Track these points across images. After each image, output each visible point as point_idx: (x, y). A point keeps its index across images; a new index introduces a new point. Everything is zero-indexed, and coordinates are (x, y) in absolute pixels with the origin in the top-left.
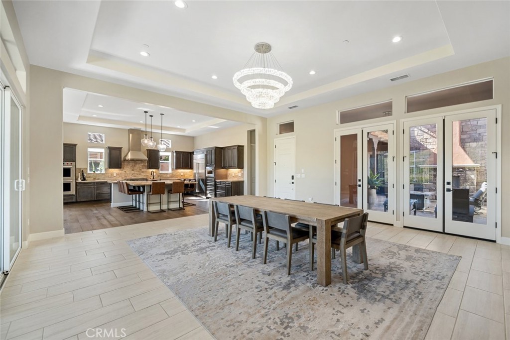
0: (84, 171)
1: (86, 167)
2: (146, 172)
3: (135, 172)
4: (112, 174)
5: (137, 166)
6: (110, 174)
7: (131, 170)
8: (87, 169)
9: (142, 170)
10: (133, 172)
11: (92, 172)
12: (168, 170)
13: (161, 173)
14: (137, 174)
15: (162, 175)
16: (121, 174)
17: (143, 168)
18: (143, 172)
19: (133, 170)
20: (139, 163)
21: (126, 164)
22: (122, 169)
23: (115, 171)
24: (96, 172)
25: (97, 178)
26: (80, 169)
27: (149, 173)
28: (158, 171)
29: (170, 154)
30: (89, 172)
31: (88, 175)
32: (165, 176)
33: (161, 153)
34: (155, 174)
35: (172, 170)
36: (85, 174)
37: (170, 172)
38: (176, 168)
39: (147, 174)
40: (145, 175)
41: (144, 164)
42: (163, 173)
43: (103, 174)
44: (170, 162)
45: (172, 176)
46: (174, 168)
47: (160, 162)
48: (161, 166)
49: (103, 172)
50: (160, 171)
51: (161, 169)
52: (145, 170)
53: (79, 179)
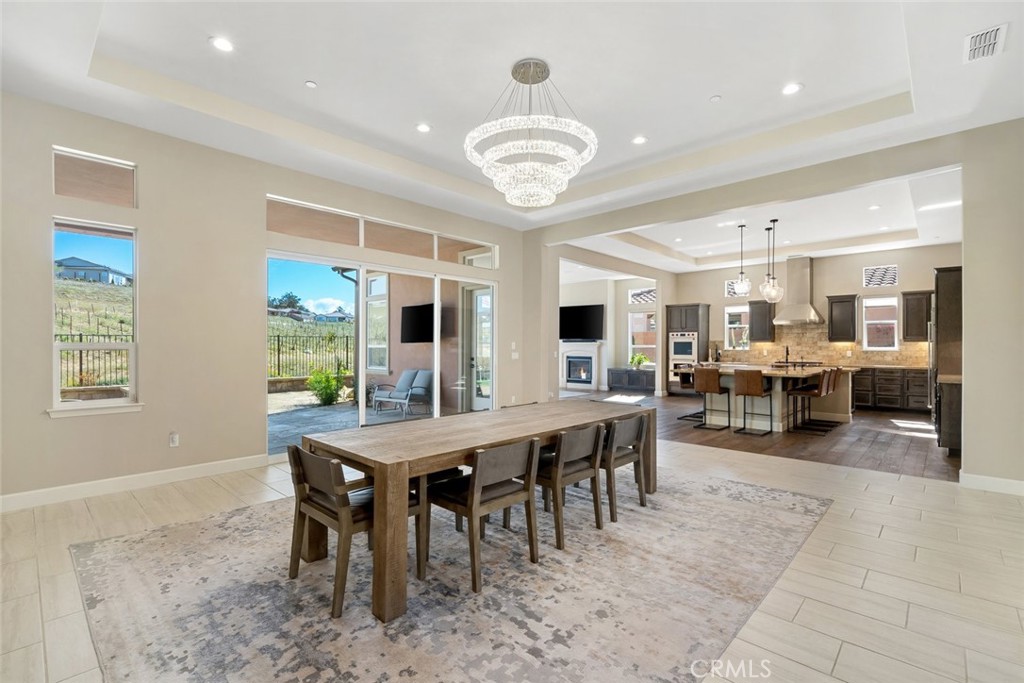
0: (720, 345)
1: (721, 339)
2: (827, 348)
4: (761, 353)
5: (808, 335)
6: (757, 352)
8: (723, 342)
9: (820, 344)
10: (799, 348)
11: (731, 348)
12: (893, 345)
13: (867, 352)
14: (808, 353)
15: (870, 355)
16: (776, 352)
17: (821, 340)
18: (820, 348)
19: (798, 344)
20: (812, 329)
21: (785, 331)
22: (777, 342)
23: (765, 347)
24: (737, 349)
25: (738, 358)
26: (714, 342)
27: (835, 349)
28: (858, 347)
29: (894, 301)
30: (727, 347)
31: (726, 353)
32: (877, 358)
33: (868, 302)
34: (849, 354)
35: (900, 344)
36: (720, 351)
37: (896, 348)
38: (904, 338)
39: (830, 353)
40: (824, 356)
41: (820, 331)
42: (872, 352)
43: (746, 352)
44: (897, 324)
45: (899, 358)
46: (901, 337)
47: (865, 323)
48: (869, 334)
49: (747, 348)
50: (865, 347)
51: (869, 342)
52: (826, 343)
53: (710, 359)
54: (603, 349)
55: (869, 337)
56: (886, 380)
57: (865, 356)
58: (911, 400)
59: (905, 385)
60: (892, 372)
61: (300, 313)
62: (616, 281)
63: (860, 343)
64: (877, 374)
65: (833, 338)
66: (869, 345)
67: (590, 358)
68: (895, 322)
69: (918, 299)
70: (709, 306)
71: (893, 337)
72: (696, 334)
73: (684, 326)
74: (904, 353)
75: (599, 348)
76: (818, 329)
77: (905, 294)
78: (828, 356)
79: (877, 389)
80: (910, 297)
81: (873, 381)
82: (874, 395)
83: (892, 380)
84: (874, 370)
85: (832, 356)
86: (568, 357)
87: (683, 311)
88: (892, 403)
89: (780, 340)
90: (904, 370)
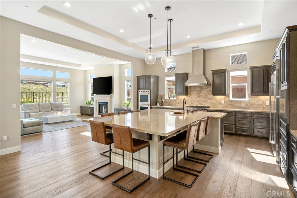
0: (163, 97)
2: (212, 99)
3: (201, 99)
4: (181, 101)
5: (203, 92)
6: (179, 101)
7: (197, 96)
8: (164, 95)
9: (209, 96)
10: (198, 99)
12: (244, 97)
13: (232, 101)
15: (233, 103)
17: (209, 94)
18: (209, 99)
19: (199, 97)
20: (205, 88)
21: (192, 89)
22: (188, 95)
23: (183, 97)
24: (171, 99)
25: (171, 103)
26: (161, 95)
27: (216, 100)
28: (227, 98)
29: (245, 73)
30: (167, 98)
31: (165, 101)
32: (237, 105)
33: (232, 74)
34: (223, 102)
35: (249, 97)
36: (163, 100)
37: (247, 99)
38: (251, 93)
39: (214, 102)
40: (211, 103)
41: (209, 89)
42: (235, 101)
43: (175, 100)
44: (247, 85)
45: (249, 105)
46: (250, 93)
47: (231, 85)
48: (233, 91)
49: (175, 99)
50: (231, 98)
51: (233, 95)
52: (211, 96)
53: (158, 104)
54: (113, 98)
55: (233, 93)
56: (242, 118)
57: (230, 103)
58: (256, 130)
59: (252, 122)
60: (245, 114)
61: (47, 84)
62: (120, 65)
63: (228, 96)
64: (237, 114)
65: (215, 93)
66: (233, 97)
67: (107, 103)
68: (246, 84)
69: (259, 71)
70: (158, 77)
71: (245, 93)
72: (149, 91)
73: (144, 87)
74: (251, 102)
75: (111, 98)
76: (208, 88)
77: (252, 68)
78: (213, 103)
79: (237, 124)
80: (254, 70)
81: (235, 118)
82: (236, 127)
83: (245, 118)
84: (235, 112)
85: (214, 103)
86: (99, 103)
87: (144, 79)
88: (245, 132)
89: (190, 94)
90: (251, 112)
